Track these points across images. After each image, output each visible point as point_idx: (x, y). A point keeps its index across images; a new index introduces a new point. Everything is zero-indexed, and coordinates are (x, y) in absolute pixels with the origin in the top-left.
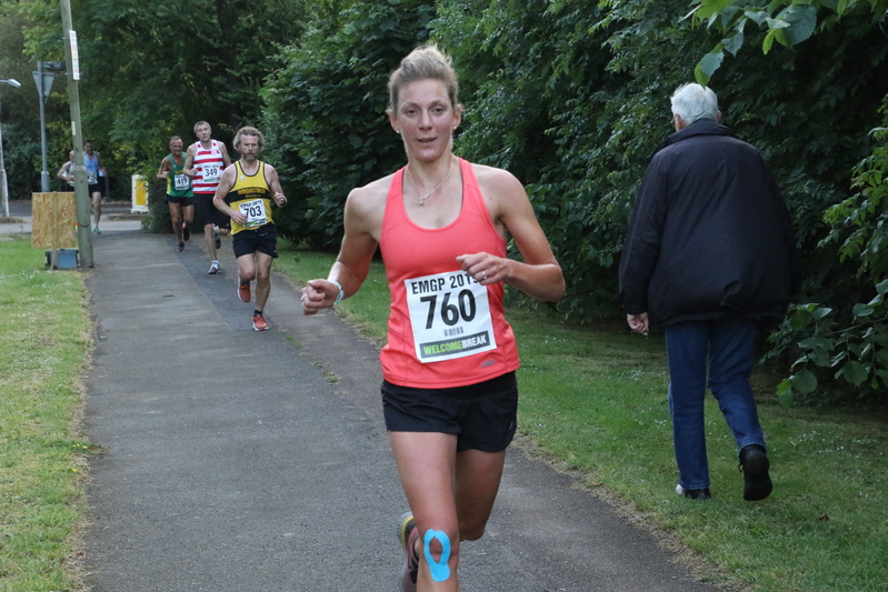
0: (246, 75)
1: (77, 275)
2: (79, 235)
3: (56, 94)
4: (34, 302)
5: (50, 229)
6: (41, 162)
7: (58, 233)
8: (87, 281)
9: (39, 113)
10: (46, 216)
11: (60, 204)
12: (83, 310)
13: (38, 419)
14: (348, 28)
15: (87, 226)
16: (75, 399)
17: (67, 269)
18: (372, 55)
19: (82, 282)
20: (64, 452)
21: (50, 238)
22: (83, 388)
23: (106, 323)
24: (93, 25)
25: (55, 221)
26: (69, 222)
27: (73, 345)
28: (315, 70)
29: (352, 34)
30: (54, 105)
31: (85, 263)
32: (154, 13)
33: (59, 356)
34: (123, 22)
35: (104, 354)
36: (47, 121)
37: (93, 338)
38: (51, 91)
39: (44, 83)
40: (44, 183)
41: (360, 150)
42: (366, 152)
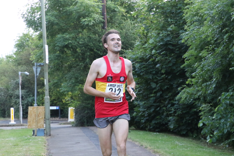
3: (42, 79)
14: (151, 41)
18: (160, 50)
24: (55, 48)
28: (138, 57)
29: (153, 43)
32: (78, 43)
34: (67, 46)
39: (37, 71)
41: (155, 88)
42: (158, 89)
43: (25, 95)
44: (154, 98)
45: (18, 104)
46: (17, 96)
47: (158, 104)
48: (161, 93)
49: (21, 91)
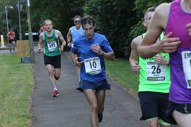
0: (79, 3)
1: (30, 65)
2: (30, 53)
3: (24, 10)
4: (17, 73)
5: (22, 51)
6: (20, 31)
7: (24, 52)
8: (33, 67)
9: (19, 16)
10: (21, 47)
11: (25, 44)
12: (31, 75)
13: (17, 109)
15: (33, 50)
16: (28, 102)
17: (27, 63)
19: (31, 67)
20: (25, 118)
21: (22, 54)
22: (31, 99)
23: (38, 79)
25: (23, 49)
26: (27, 49)
27: (28, 86)
28: (99, 1)
30: (23, 14)
31: (32, 61)
33: (24, 89)
35: (37, 88)
36: (21, 19)
37: (34, 84)
38: (22, 10)
39: (20, 7)
40: (20, 37)
41: (113, 25)
42: (115, 25)
43: (11, 24)
44: (113, 32)
45: (5, 31)
46: (5, 24)
47: (116, 37)
48: (118, 28)
49: (8, 20)
